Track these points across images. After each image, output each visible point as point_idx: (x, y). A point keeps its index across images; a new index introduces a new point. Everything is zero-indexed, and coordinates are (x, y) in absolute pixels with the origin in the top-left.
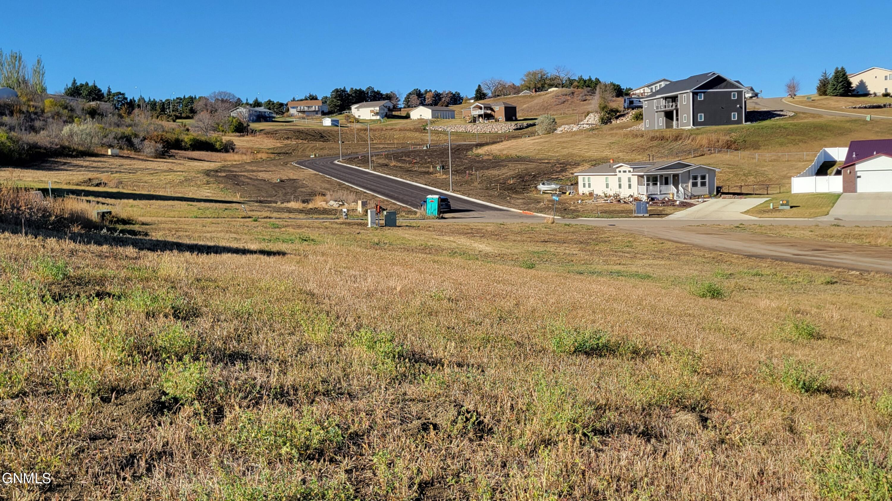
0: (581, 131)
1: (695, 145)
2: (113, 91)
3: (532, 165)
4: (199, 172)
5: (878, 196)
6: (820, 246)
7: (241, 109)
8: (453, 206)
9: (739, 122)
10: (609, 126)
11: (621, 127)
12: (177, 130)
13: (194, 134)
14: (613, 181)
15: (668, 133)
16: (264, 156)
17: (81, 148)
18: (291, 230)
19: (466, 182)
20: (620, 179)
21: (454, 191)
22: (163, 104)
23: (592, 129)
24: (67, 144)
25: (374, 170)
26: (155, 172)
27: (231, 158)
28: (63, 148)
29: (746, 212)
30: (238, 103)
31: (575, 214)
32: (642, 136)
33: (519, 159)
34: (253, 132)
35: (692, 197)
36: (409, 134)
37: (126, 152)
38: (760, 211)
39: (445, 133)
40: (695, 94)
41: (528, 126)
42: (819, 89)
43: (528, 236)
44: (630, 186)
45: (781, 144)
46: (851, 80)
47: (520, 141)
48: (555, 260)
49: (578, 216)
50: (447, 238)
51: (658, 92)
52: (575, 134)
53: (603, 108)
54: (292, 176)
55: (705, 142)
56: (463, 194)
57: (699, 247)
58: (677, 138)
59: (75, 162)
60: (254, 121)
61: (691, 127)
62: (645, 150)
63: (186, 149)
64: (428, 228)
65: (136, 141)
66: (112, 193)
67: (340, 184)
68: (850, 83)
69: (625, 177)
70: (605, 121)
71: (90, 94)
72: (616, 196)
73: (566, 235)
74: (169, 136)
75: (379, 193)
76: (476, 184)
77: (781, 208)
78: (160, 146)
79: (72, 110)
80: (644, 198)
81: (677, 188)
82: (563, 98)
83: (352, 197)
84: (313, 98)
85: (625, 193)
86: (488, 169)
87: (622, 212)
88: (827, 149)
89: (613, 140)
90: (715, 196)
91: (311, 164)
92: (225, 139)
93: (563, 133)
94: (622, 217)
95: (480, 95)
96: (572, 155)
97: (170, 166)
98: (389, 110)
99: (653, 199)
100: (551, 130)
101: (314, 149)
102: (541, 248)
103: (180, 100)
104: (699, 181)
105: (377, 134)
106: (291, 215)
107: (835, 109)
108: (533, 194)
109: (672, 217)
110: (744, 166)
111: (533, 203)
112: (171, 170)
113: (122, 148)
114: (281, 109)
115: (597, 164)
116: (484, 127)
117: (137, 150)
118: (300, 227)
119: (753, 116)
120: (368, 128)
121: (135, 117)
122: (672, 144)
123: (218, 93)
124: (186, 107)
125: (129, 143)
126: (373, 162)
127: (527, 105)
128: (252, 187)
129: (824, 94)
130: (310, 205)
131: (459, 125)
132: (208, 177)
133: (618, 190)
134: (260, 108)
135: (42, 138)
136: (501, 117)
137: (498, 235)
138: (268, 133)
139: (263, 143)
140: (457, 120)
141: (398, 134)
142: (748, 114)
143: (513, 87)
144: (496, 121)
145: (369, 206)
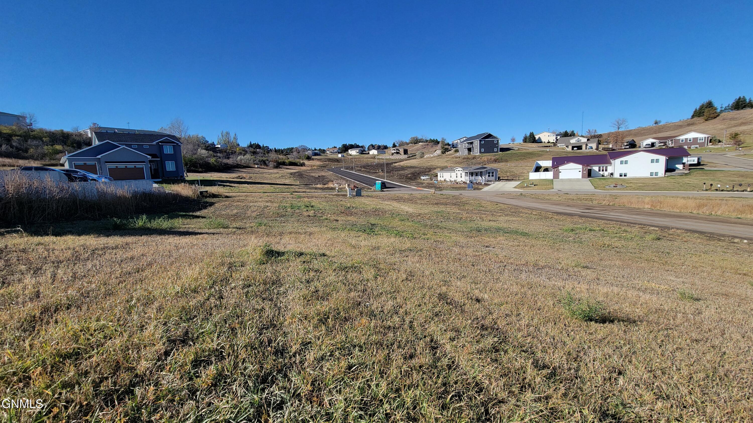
0: (434, 157)
1: (482, 161)
2: (265, 146)
3: (417, 169)
4: (288, 173)
5: (570, 180)
7: (309, 151)
8: (387, 186)
9: (497, 152)
10: (445, 155)
11: (450, 155)
12: (284, 159)
13: (290, 160)
14: (454, 175)
15: (470, 156)
16: (315, 167)
17: (244, 165)
19: (391, 176)
20: (457, 174)
21: (387, 179)
22: (282, 150)
23: (439, 156)
24: (239, 163)
25: (356, 172)
26: (271, 173)
27: (303, 168)
28: (238, 164)
29: (515, 187)
30: (309, 149)
32: (459, 158)
33: (411, 167)
34: (313, 159)
35: (488, 181)
36: (369, 160)
38: (521, 187)
39: (382, 159)
40: (480, 141)
41: (412, 156)
42: (523, 140)
43: (426, 201)
44: (461, 177)
45: (517, 160)
46: (536, 137)
47: (411, 161)
49: (442, 190)
50: (387, 203)
51: (464, 141)
52: (432, 157)
53: (442, 148)
54: (323, 174)
55: (486, 159)
56: (391, 181)
58: (474, 158)
59: (240, 170)
60: (313, 156)
61: (479, 154)
62: (461, 163)
63: (287, 165)
64: (376, 197)
65: (267, 162)
66: (234, 181)
67: (341, 177)
69: (459, 173)
70: (443, 153)
71: (256, 147)
72: (455, 181)
73: (444, 200)
74: (280, 161)
75: (356, 180)
76: (395, 177)
77: (530, 185)
78: (276, 164)
79: (246, 152)
80: (468, 182)
81: (482, 177)
82: (424, 146)
83: (344, 182)
84: (335, 147)
85: (459, 179)
86: (400, 171)
87: (460, 188)
88: (538, 162)
89: (448, 159)
90: (497, 181)
91: (332, 170)
92: (302, 162)
93: (427, 158)
94: (462, 190)
95: (394, 146)
96: (432, 165)
97: (278, 171)
98: (362, 151)
99: (472, 182)
100: (422, 157)
101: (334, 165)
102: (436, 209)
103: (288, 149)
104: (491, 174)
105: (358, 159)
106: (316, 191)
107: (532, 147)
108: (419, 181)
109: (483, 190)
110: (504, 169)
111: (420, 184)
112: (278, 173)
113: (261, 165)
114: (324, 151)
115: (443, 169)
116: (396, 157)
117: (267, 166)
118: (312, 197)
119: (503, 150)
120: (354, 157)
121: (269, 154)
122: (473, 160)
123: (302, 146)
124: (290, 151)
125: (264, 163)
126: (355, 169)
127: (411, 149)
128: (306, 179)
129: (526, 142)
130: (326, 186)
131: (387, 156)
132: (291, 176)
133: (456, 179)
134: (316, 151)
135: (230, 161)
136: (402, 153)
137: (411, 200)
138: (318, 160)
139: (316, 163)
140: (386, 155)
141: (365, 160)
142: (500, 149)
143: (406, 143)
144: (401, 154)
145: (351, 186)
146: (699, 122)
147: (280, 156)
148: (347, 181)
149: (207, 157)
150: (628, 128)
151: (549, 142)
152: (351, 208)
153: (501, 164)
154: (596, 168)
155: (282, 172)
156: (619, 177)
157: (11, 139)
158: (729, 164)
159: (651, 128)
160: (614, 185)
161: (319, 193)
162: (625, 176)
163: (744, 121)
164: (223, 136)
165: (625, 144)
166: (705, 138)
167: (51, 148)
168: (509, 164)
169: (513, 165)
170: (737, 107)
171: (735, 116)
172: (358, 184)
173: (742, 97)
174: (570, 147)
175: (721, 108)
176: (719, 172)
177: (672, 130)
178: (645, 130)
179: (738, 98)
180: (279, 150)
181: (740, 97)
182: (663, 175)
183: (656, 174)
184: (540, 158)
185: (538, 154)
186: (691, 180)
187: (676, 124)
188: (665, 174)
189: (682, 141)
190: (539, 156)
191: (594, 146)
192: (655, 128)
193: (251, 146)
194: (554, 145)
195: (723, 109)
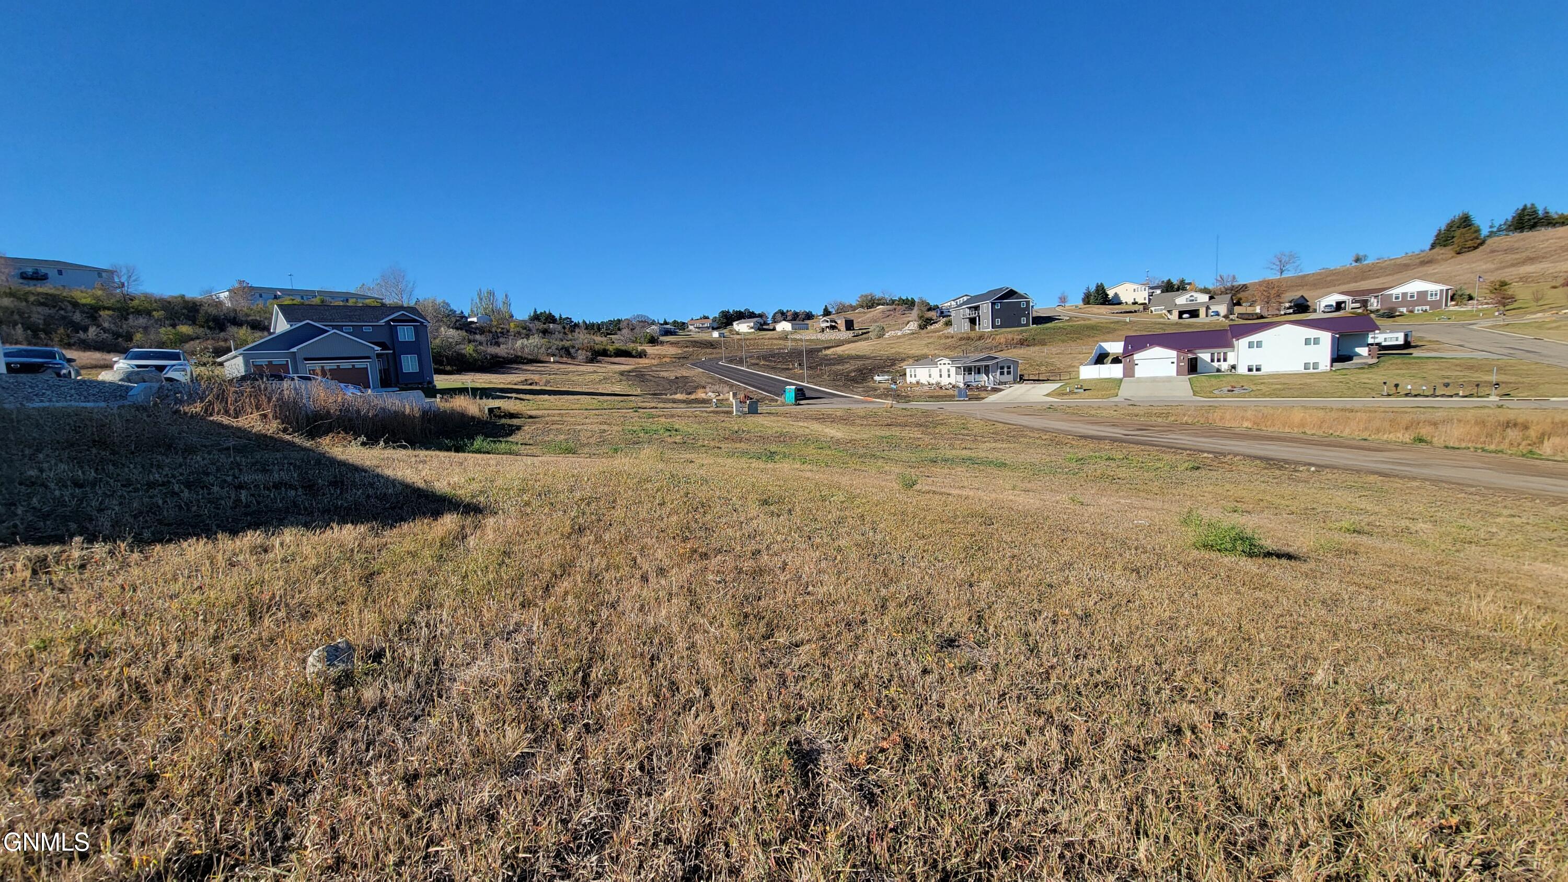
0: (904, 336)
1: (993, 343)
2: (563, 317)
3: (869, 361)
4: (616, 373)
5: (1154, 380)
6: (1142, 425)
7: (653, 327)
8: (808, 394)
9: (1027, 325)
10: (925, 330)
11: (935, 332)
12: (605, 343)
13: (618, 345)
14: (935, 372)
15: (973, 334)
16: (668, 360)
17: (530, 357)
18: (663, 420)
19: (818, 376)
20: (940, 371)
21: (808, 382)
22: (599, 325)
23: (913, 334)
24: (520, 354)
25: (747, 368)
26: (583, 374)
27: (644, 361)
28: (517, 357)
29: (1048, 395)
30: (653, 323)
31: (907, 399)
32: (953, 337)
33: (858, 357)
34: (662, 343)
35: (1001, 383)
36: (775, 342)
37: (565, 359)
38: (1059, 393)
39: (801, 340)
40: (993, 304)
41: (863, 334)
42: (1084, 300)
43: (873, 419)
44: (949, 376)
45: (1063, 341)
46: (1108, 292)
47: (858, 344)
48: (903, 445)
49: (910, 401)
50: (801, 424)
51: (964, 303)
52: (899, 337)
53: (921, 317)
54: (685, 374)
55: (1003, 340)
56: (816, 385)
57: (1032, 429)
58: (980, 338)
59: (525, 367)
60: (663, 335)
61: (990, 329)
62: (957, 348)
63: (611, 356)
64: (785, 415)
65: (572, 351)
66: (521, 389)
67: (720, 379)
68: (1107, 295)
69: (945, 369)
70: (922, 327)
71: (546, 319)
72: (938, 384)
73: (906, 418)
74: (597, 347)
75: (749, 385)
76: (825, 377)
77: (1075, 391)
78: (589, 354)
79: (530, 330)
80: (962, 385)
81: (988, 377)
82: (888, 313)
83: (727, 389)
84: (706, 318)
85: (945, 381)
86: (834, 365)
87: (946, 396)
88: (1103, 344)
89: (930, 341)
90: (1019, 383)
91: (701, 365)
92: (640, 348)
93: (890, 338)
94: (947, 401)
95: (827, 313)
96: (899, 353)
97: (595, 369)
98: (761, 325)
99: (968, 386)
100: (880, 336)
101: (705, 354)
102: (885, 432)
103: (611, 322)
104: (1006, 370)
105: (752, 342)
106: (675, 405)
107: (1098, 314)
108: (871, 384)
109: (986, 400)
110: (1037, 359)
111: (872, 391)
112: (595, 372)
113: (562, 357)
114: (683, 326)
115: (919, 360)
116: (830, 335)
117: (573, 358)
118: (672, 416)
119: (1038, 320)
120: (745, 338)
121: (576, 334)
122: (978, 343)
123: (638, 316)
124: (614, 327)
125: (567, 352)
126: (747, 362)
127: (861, 318)
128: (652, 383)
129: (1088, 303)
130: (693, 397)
131: (812, 335)
132: (621, 377)
133: (939, 379)
134: (668, 326)
135: (502, 351)
136: (843, 327)
137: (846, 420)
138: (672, 343)
139: (667, 351)
140: (810, 331)
141: (766, 342)
142: (1034, 318)
143: (851, 306)
144: (839, 330)
145: (738, 396)
146: (1444, 256)
147: (596, 338)
148: (732, 386)
149: (457, 344)
150: (1301, 271)
151: (1135, 303)
152: (740, 432)
153: (1032, 349)
154: (1205, 356)
155: (604, 370)
156: (1246, 372)
157: (97, 315)
158: (1467, 345)
159: (1348, 270)
160: (1230, 388)
161: (681, 409)
162: (1258, 370)
163: (1532, 255)
164: (481, 299)
165: (1287, 305)
166: (1441, 291)
167: (173, 331)
168: (1045, 349)
169: (1054, 350)
170: (1521, 226)
171: (1516, 245)
172: (752, 392)
173: (1529, 206)
174: (1176, 313)
175: (1491, 227)
176: (1433, 360)
177: (1390, 275)
178: (1334, 274)
179: (1521, 207)
180: (593, 325)
181: (1525, 206)
182: (1328, 368)
183: (1316, 366)
184: (1111, 336)
185: (1107, 328)
186: (1370, 376)
187: (1398, 262)
188: (1332, 366)
189: (1397, 298)
190: (1108, 333)
191: (1222, 309)
192: (1354, 270)
193: (536, 317)
194: (1144, 309)
195: (1495, 229)
